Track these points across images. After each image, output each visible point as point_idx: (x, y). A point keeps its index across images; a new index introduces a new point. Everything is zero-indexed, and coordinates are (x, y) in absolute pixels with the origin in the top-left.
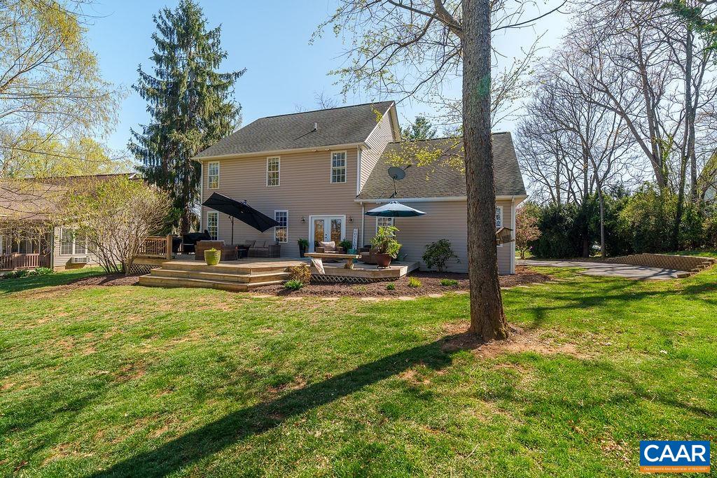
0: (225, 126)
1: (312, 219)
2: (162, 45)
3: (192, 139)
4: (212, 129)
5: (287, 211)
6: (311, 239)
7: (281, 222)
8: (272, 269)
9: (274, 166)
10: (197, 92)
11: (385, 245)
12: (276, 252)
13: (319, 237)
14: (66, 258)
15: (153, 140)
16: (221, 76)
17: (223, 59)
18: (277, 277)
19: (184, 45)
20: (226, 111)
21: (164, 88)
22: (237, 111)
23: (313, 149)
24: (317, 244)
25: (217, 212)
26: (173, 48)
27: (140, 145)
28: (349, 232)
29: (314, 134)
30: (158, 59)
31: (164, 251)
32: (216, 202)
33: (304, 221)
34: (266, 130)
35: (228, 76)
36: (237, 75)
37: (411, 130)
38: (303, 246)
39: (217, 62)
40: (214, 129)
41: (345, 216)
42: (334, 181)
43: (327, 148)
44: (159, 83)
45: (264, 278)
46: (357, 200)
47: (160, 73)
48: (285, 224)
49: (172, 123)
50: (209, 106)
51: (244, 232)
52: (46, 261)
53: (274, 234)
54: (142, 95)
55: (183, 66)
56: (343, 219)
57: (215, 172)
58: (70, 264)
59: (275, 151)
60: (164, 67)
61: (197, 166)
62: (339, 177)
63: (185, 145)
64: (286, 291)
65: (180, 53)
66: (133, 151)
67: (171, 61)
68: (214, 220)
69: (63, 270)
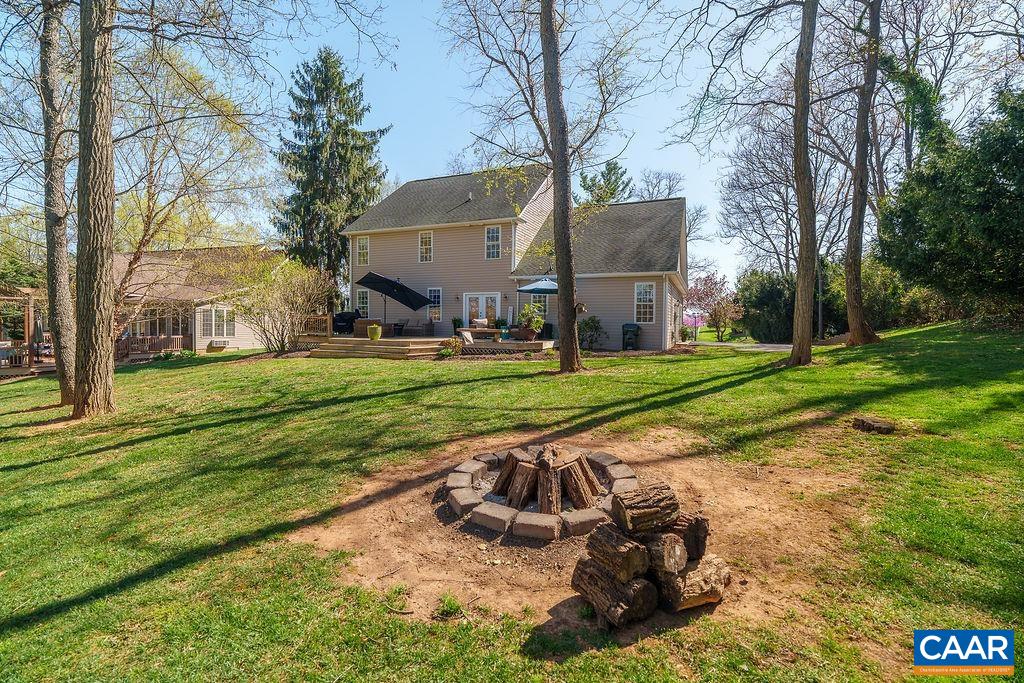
0: (371, 193)
1: (466, 297)
2: (299, 101)
3: (337, 210)
4: (356, 197)
5: (441, 289)
6: (465, 318)
7: (434, 300)
8: (428, 343)
9: (425, 242)
10: (339, 154)
11: (530, 321)
12: (430, 330)
13: (474, 315)
14: (206, 342)
15: (296, 212)
16: (365, 134)
17: (366, 113)
18: (432, 350)
19: (323, 98)
20: (370, 174)
21: (306, 153)
22: (384, 175)
23: (467, 224)
24: (471, 322)
25: (368, 290)
26: (311, 104)
27: (282, 217)
28: (504, 310)
29: (468, 205)
30: (296, 119)
31: (325, 329)
32: (371, 281)
33: (458, 299)
34: (417, 198)
35: (373, 134)
36: (382, 132)
37: (600, 177)
38: (458, 324)
39: (359, 116)
40: (358, 196)
41: (499, 294)
42: (488, 256)
43: (481, 223)
44: (299, 147)
45: (421, 350)
46: (512, 277)
47: (298, 135)
48: (439, 303)
49: (316, 191)
50: (354, 172)
51: (398, 311)
52: (189, 344)
53: (427, 313)
54: (281, 160)
55: (323, 125)
56: (498, 296)
57: (363, 248)
58: (210, 348)
59: (426, 226)
60: (302, 128)
61: (344, 240)
62: (493, 253)
63: (329, 217)
64: (441, 357)
65: (320, 111)
66: (275, 224)
67: (310, 119)
68: (363, 297)
69: (204, 353)
